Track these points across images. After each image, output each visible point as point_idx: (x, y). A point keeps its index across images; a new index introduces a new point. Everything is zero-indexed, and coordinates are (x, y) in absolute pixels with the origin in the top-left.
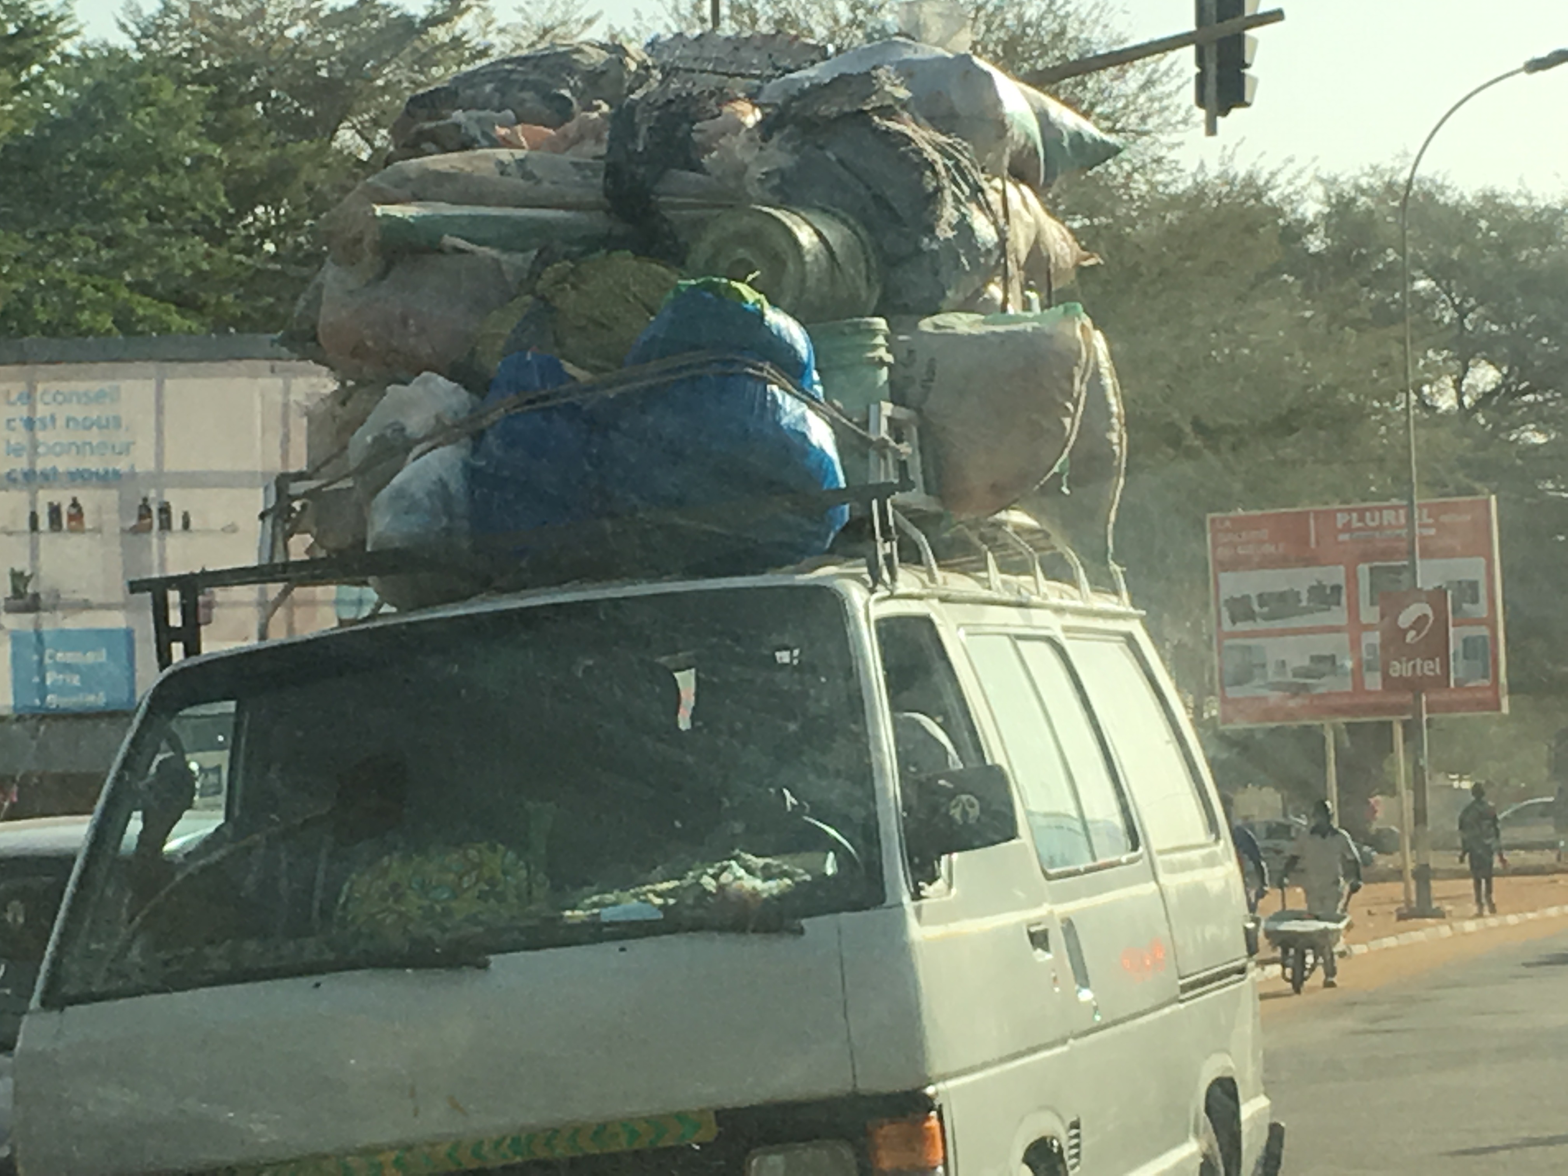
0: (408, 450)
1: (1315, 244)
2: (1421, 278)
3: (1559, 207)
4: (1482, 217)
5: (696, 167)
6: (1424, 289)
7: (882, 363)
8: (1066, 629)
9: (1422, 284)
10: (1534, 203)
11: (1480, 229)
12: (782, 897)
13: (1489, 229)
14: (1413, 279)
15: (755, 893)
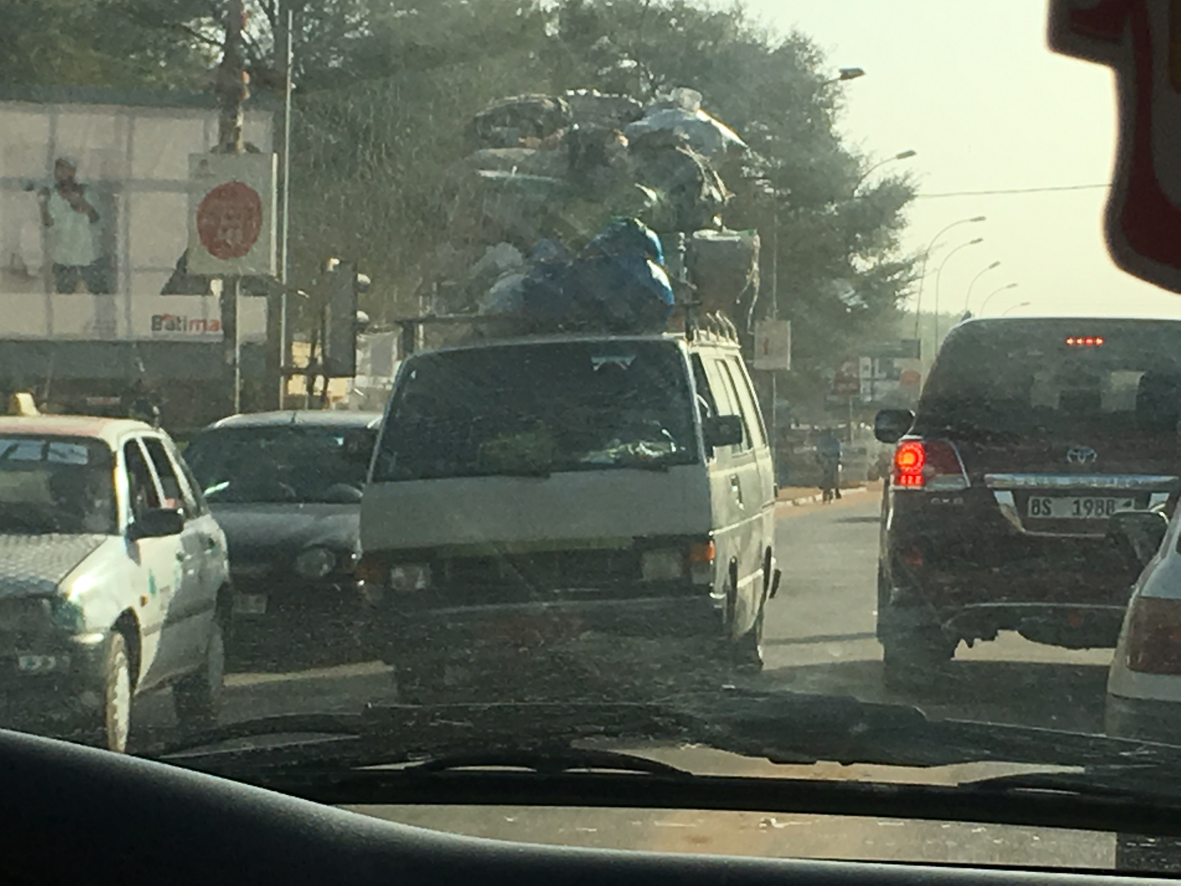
0: (498, 275)
1: (551, 29)
2: (626, 59)
3: (728, 13)
4: (674, 17)
5: (606, 164)
6: (629, 67)
7: (681, 251)
8: (726, 355)
9: (627, 63)
10: (710, 9)
11: (671, 26)
12: (658, 458)
13: (677, 25)
14: (622, 59)
15: (648, 456)
